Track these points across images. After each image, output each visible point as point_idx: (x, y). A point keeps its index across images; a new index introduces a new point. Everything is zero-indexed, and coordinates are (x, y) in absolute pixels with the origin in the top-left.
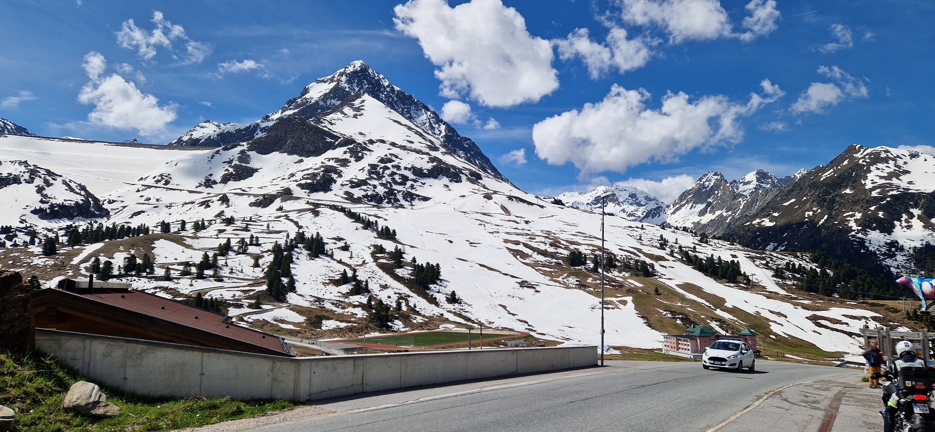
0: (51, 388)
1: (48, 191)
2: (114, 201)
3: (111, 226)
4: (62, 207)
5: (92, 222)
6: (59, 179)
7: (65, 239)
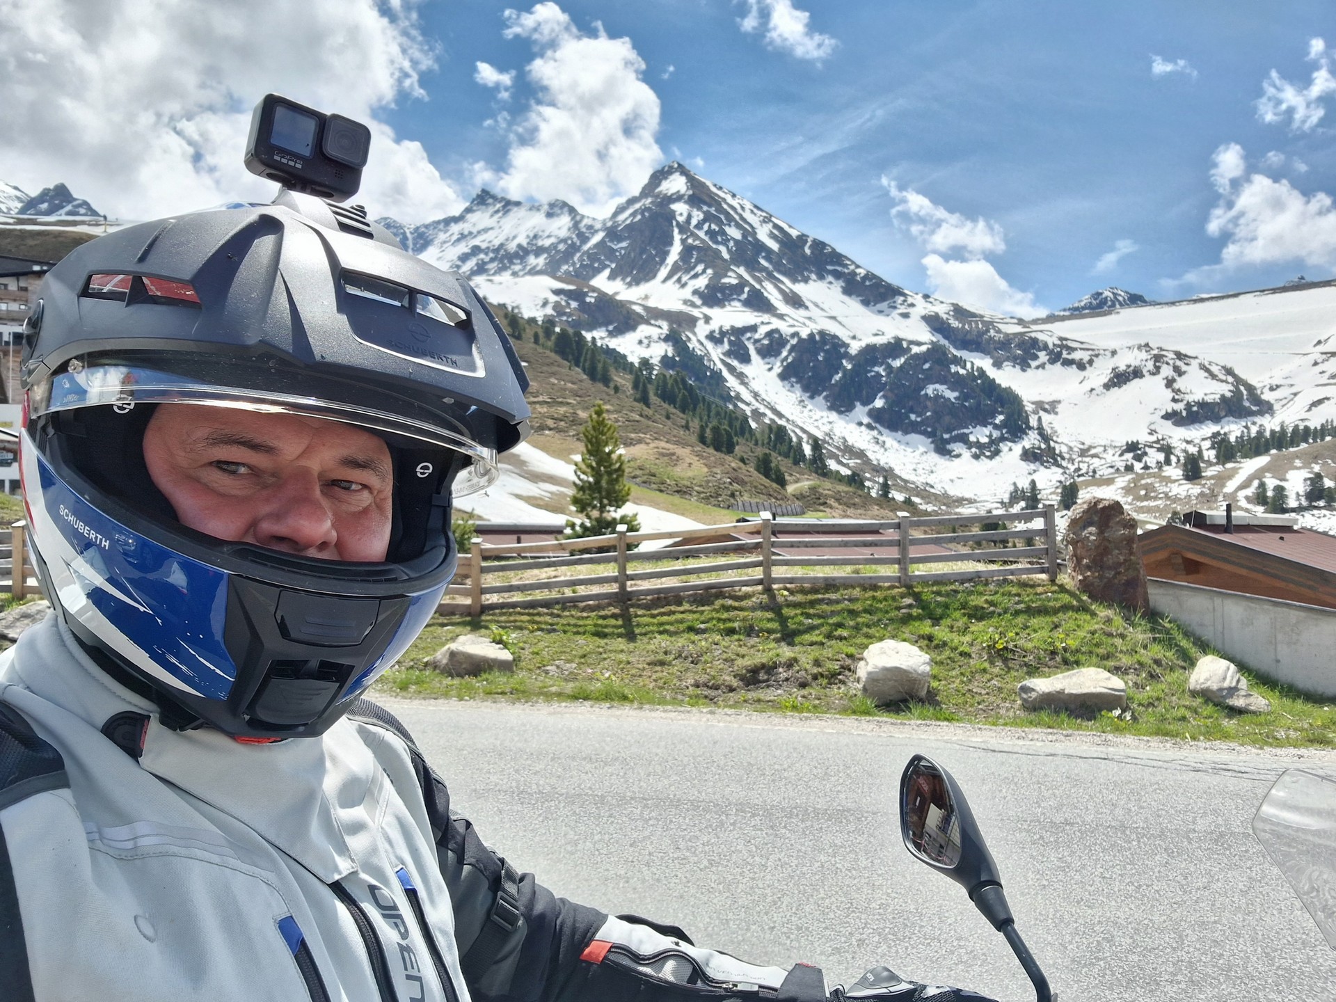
0: (1172, 661)
1: (1180, 383)
2: (1278, 386)
3: (1278, 429)
4: (1202, 404)
5: (1249, 424)
6: (1195, 363)
7: (1212, 454)
